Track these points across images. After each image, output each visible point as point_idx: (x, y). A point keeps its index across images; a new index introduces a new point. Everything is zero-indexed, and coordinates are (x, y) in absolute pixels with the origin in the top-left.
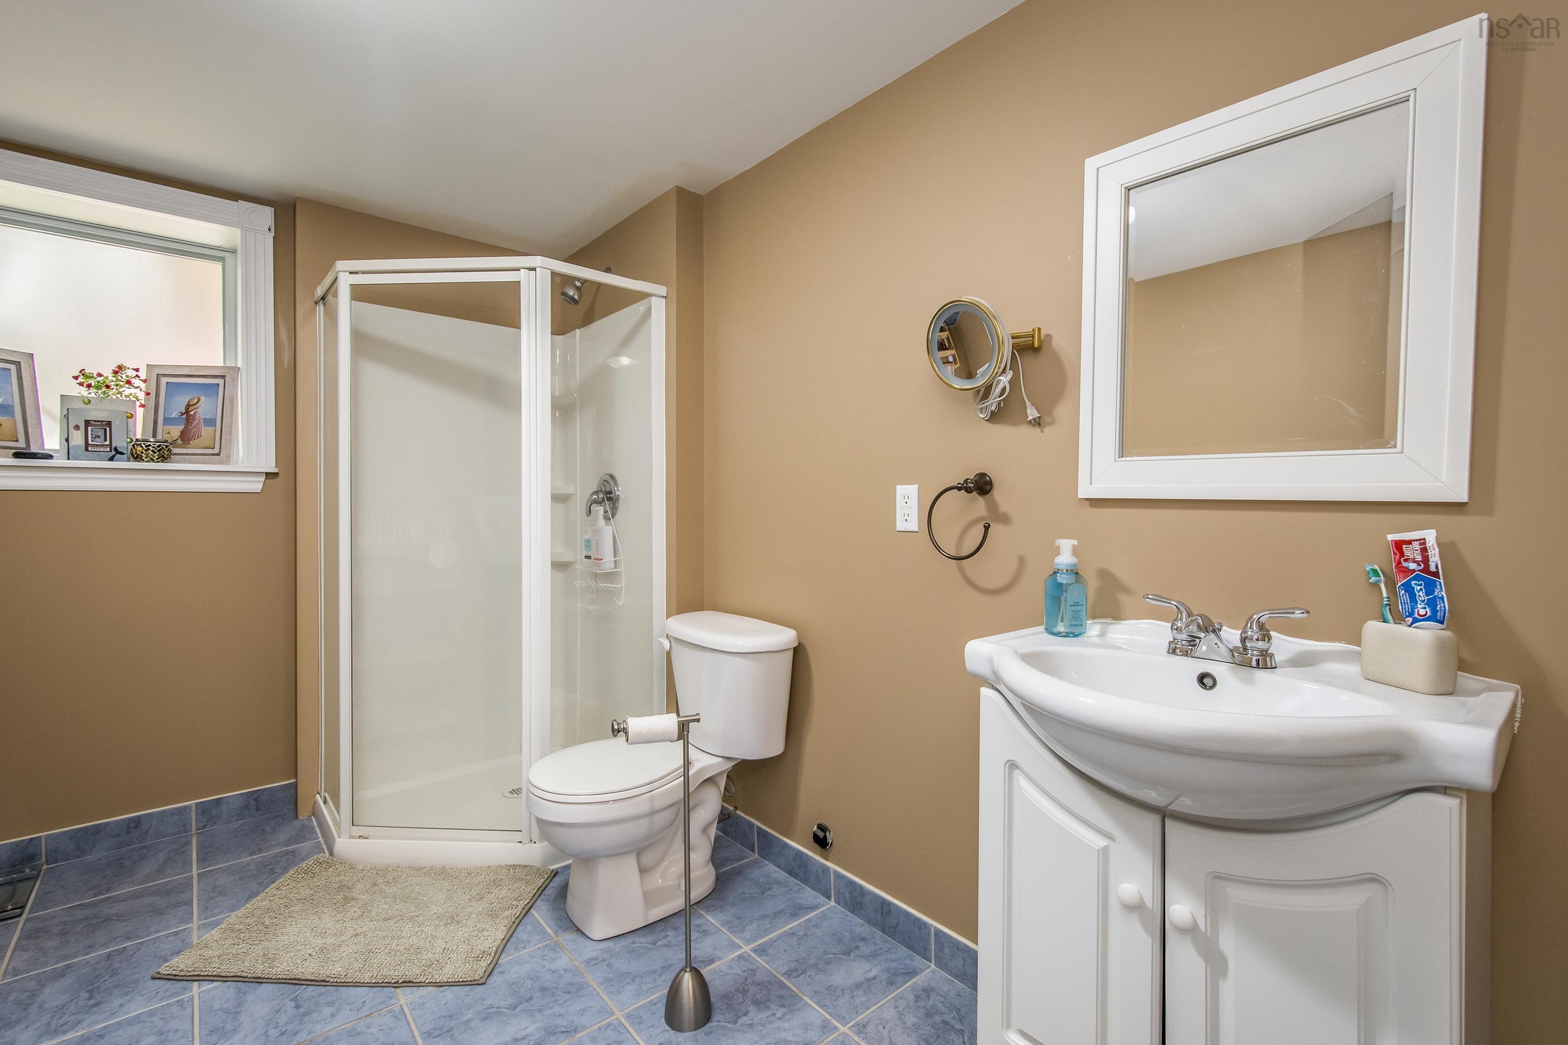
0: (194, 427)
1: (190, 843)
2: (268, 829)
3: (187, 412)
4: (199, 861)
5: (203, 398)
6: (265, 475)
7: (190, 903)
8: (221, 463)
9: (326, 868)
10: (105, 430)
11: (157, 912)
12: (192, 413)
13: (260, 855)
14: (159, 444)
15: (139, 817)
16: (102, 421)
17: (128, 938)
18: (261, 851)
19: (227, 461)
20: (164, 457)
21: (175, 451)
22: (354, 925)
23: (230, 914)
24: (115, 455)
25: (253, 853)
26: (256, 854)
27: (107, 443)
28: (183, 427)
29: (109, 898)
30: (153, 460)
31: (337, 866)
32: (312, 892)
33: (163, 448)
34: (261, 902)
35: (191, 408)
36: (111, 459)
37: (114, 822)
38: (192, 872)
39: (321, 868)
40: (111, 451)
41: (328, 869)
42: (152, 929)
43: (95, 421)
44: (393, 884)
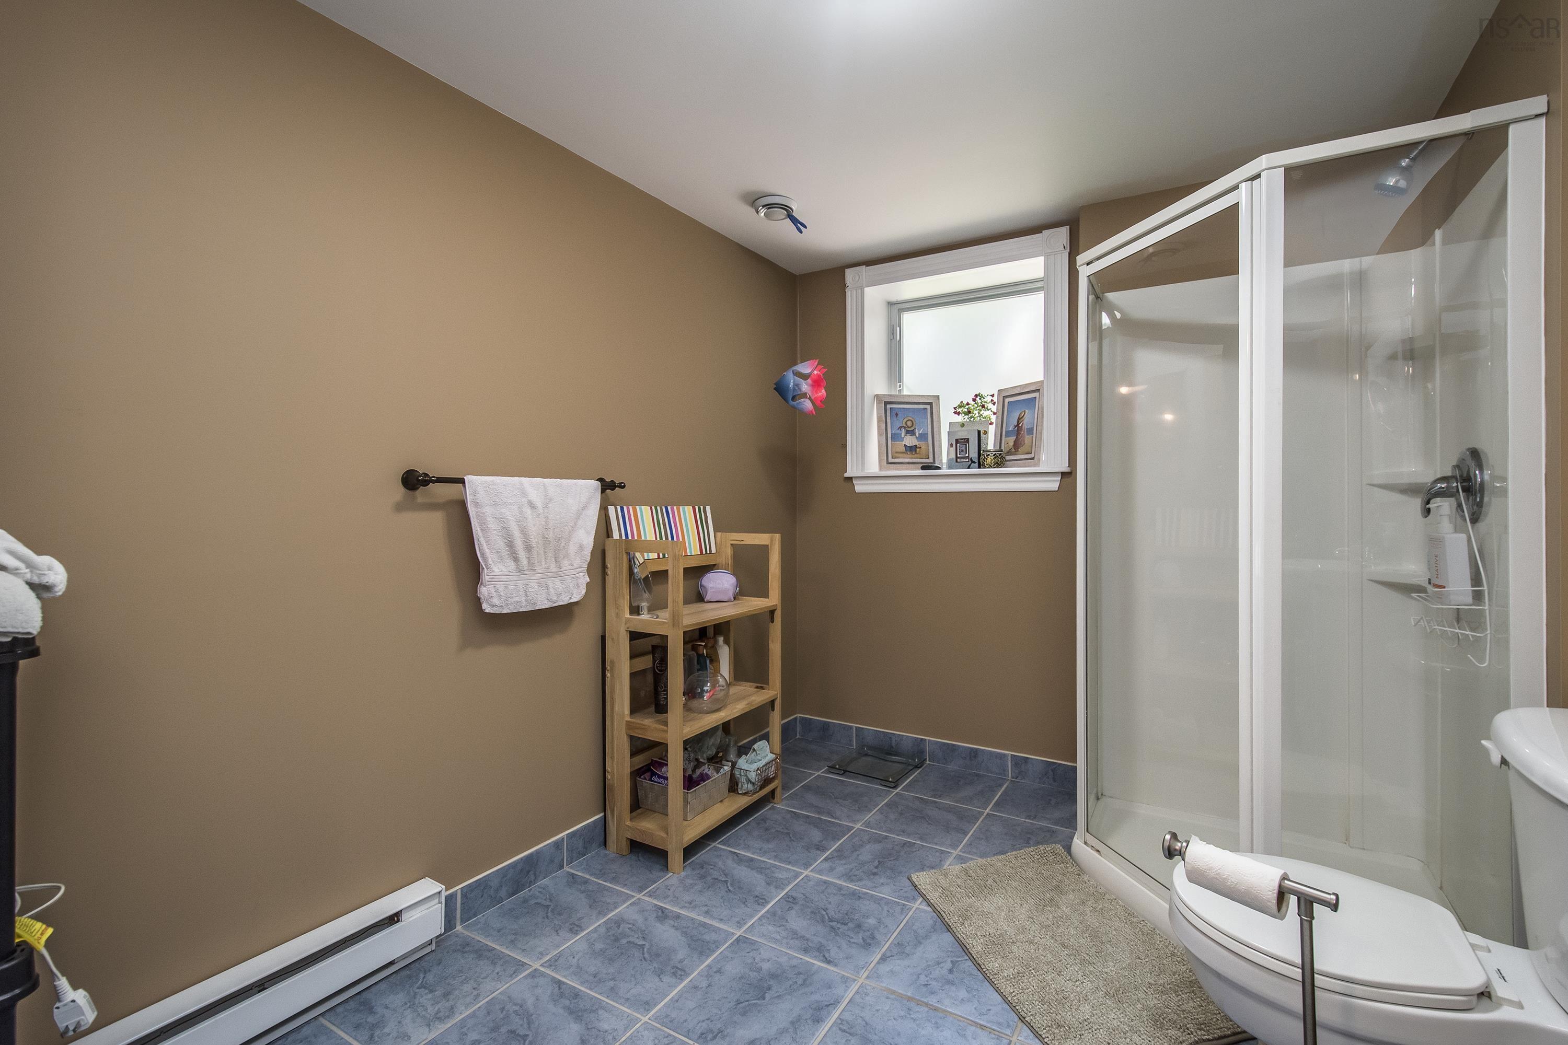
0: (1021, 437)
1: (1001, 786)
2: (1053, 801)
3: (1018, 424)
4: (997, 804)
5: (1027, 411)
6: (1060, 475)
7: (966, 834)
8: (1035, 466)
9: (1058, 861)
10: (966, 445)
11: (947, 828)
12: (1020, 425)
13: (1031, 821)
14: (994, 453)
15: (977, 750)
16: (964, 439)
17: (921, 839)
18: (1035, 818)
19: (1037, 465)
20: (998, 464)
21: (1008, 458)
22: (1037, 931)
23: (976, 858)
24: (971, 464)
25: (1029, 817)
26: (1030, 819)
27: (967, 455)
28: (1015, 437)
29: (936, 802)
30: (991, 467)
31: (1068, 865)
32: (1034, 877)
33: (997, 456)
34: (997, 861)
35: (1020, 421)
36: (969, 468)
37: (963, 747)
38: (986, 810)
39: (1055, 859)
40: (969, 461)
41: (1060, 864)
42: (936, 840)
43: (961, 439)
44: (1097, 914)
